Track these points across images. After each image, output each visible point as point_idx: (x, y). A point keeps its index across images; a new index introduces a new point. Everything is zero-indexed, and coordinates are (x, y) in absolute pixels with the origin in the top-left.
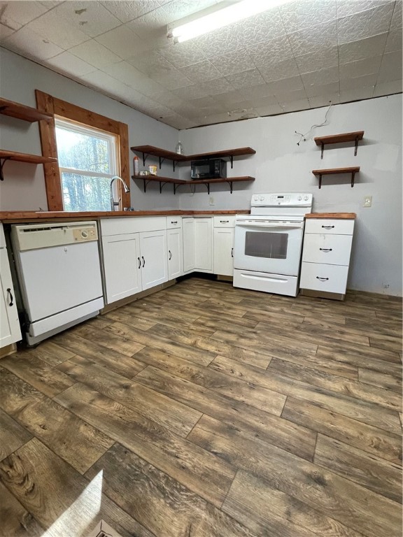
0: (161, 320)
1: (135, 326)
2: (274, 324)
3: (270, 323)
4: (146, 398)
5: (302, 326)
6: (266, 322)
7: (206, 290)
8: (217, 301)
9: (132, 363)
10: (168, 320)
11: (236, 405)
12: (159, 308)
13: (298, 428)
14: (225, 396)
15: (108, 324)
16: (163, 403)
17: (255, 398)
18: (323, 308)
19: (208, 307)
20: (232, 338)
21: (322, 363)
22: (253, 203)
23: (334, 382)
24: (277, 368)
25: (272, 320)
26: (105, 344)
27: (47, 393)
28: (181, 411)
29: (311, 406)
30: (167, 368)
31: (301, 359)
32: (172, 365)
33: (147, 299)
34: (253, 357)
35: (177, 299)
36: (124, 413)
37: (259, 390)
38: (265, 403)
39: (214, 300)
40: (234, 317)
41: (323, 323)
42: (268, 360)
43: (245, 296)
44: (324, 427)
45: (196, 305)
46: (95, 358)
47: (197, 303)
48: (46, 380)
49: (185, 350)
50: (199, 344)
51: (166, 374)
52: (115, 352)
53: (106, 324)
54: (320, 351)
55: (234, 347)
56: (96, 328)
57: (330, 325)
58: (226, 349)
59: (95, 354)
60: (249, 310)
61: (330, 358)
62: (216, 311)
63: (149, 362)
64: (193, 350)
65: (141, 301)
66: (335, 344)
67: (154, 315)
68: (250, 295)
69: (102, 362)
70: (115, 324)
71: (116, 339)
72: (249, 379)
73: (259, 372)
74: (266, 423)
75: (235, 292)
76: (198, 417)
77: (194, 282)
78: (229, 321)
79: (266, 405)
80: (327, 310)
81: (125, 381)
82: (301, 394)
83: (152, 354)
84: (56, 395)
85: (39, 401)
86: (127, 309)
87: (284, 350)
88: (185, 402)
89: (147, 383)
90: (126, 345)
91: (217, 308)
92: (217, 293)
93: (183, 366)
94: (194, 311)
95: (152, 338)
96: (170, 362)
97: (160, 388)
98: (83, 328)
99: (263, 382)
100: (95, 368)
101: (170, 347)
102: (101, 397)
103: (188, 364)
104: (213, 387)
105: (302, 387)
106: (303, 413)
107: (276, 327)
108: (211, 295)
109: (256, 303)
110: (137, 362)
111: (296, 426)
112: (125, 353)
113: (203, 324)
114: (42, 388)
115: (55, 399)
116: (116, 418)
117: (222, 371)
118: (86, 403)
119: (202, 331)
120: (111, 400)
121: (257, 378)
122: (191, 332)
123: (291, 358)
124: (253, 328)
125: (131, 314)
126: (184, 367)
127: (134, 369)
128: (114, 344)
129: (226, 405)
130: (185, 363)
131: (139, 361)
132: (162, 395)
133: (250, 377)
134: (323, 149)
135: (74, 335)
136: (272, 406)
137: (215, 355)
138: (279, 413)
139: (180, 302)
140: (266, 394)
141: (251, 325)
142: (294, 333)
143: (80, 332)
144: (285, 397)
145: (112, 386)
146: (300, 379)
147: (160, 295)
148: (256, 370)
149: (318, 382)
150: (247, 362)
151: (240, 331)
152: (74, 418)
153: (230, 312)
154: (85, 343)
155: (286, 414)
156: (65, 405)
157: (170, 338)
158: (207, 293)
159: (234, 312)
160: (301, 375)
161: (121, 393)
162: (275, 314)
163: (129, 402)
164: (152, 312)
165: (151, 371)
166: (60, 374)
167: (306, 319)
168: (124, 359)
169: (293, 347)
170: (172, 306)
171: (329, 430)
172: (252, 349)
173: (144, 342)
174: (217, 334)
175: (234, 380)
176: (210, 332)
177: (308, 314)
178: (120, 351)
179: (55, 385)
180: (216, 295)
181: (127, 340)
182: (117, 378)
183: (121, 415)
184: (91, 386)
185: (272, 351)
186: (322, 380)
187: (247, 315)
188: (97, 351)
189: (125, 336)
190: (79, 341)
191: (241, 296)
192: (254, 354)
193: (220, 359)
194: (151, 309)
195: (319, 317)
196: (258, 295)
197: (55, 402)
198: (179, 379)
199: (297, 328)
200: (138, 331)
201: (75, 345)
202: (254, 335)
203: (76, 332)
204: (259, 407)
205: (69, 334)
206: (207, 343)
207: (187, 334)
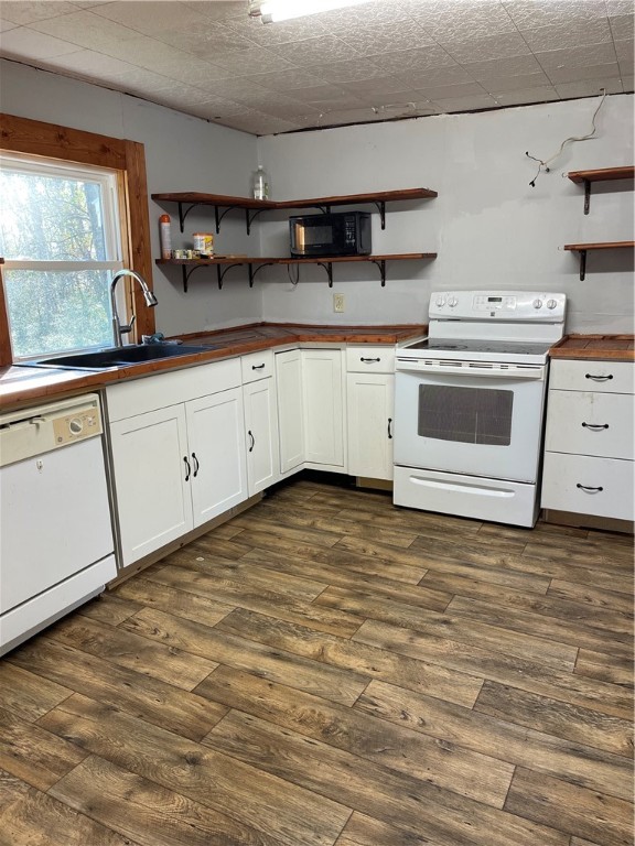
0: (243, 597)
1: (187, 616)
2: (487, 598)
3: (475, 596)
4: (235, 782)
5: (547, 603)
6: (469, 594)
7: (332, 516)
8: (361, 545)
9: (198, 705)
10: (258, 597)
11: (418, 788)
12: (233, 568)
13: (535, 828)
14: (393, 772)
15: (129, 614)
16: (273, 792)
17: (453, 772)
18: (591, 554)
19: (341, 560)
20: (399, 636)
21: (585, 689)
23: (608, 730)
24: (495, 705)
25: (483, 590)
26: (130, 664)
27: (34, 781)
28: (311, 806)
29: (561, 785)
30: (271, 713)
31: (543, 681)
32: (280, 705)
33: (203, 544)
34: (444, 680)
35: (270, 541)
36: (198, 817)
37: (461, 756)
38: (472, 782)
39: (353, 542)
40: (398, 584)
41: (590, 593)
42: (476, 687)
43: (420, 529)
44: (584, 825)
45: (314, 557)
46: (116, 697)
47: (316, 551)
48: (23, 751)
49: (300, 670)
50: (331, 654)
51: (270, 728)
52: (157, 680)
53: (122, 615)
54: (583, 662)
55: (403, 659)
56: (102, 624)
57: (606, 599)
58: (388, 664)
59: (115, 689)
60: (431, 564)
61: (603, 679)
62: (360, 570)
63: (231, 701)
64: (319, 669)
65: (191, 551)
66: (614, 644)
67: (224, 585)
68: (435, 528)
69: (134, 706)
70: (146, 613)
71: (152, 649)
72: (439, 731)
73: (457, 716)
74: (476, 823)
75: (399, 519)
76: (345, 819)
77: (307, 495)
78: (390, 596)
79: (474, 787)
80: (600, 559)
81: (189, 748)
82: (544, 760)
83: (236, 683)
84: (52, 784)
85: (21, 797)
86: (164, 571)
87: (508, 661)
88: (316, 787)
89: (232, 749)
90: (176, 664)
91: (362, 562)
92: (358, 522)
93: (302, 708)
94: (312, 572)
95: (229, 643)
96: (276, 700)
97: (262, 759)
98: (76, 626)
99: (468, 736)
100: (119, 720)
101: (268, 665)
102: (146, 784)
103: (312, 701)
104: (368, 752)
105: (544, 746)
106: (544, 799)
107: (491, 606)
108: (342, 528)
109: (445, 548)
110: (205, 702)
111: (531, 825)
112: (177, 682)
113: (333, 606)
114: (22, 771)
115: (53, 792)
116: (185, 827)
117: (384, 716)
118: (118, 798)
119: (335, 623)
120: (167, 790)
121: (455, 729)
122: (311, 625)
123: (522, 680)
124: (442, 611)
125: (174, 585)
126: (304, 709)
127: (202, 718)
128: (149, 661)
129: (398, 791)
130: (305, 701)
131: (211, 700)
132: (267, 775)
133: (443, 727)
135: (57, 643)
136: (486, 788)
137: (365, 679)
138: (499, 802)
139: (279, 550)
140: (474, 762)
141: (439, 600)
142: (529, 619)
143: (70, 636)
144: (512, 768)
145: (164, 761)
146: (540, 726)
147: (231, 531)
148: (454, 711)
149: (577, 732)
150: (433, 692)
151: (417, 620)
152: (100, 829)
153: (392, 572)
154: (87, 664)
155: (515, 803)
156: (76, 805)
157: (266, 643)
158: (336, 522)
159: (398, 571)
160: (544, 719)
161: (184, 774)
162: (491, 575)
163: (203, 792)
164: (219, 578)
165: (239, 722)
166: (48, 738)
167: (555, 584)
168: (178, 696)
169: (528, 655)
170: (261, 562)
171: (592, 828)
172: (442, 663)
173: (213, 655)
174: (366, 628)
175: (410, 735)
176: (350, 626)
177: (559, 570)
178: (167, 679)
179: (43, 762)
180: (357, 529)
181: (176, 652)
182: (172, 742)
183: (192, 821)
184: (119, 763)
185: (484, 664)
186: (583, 728)
187: (429, 577)
188: (116, 681)
189: (170, 641)
190: (73, 659)
191: (412, 528)
192: (446, 674)
193: (376, 688)
194: (217, 572)
195: (582, 580)
196: (450, 524)
197: (55, 800)
198: (298, 739)
199: (535, 608)
200: (197, 629)
201: (66, 668)
202: (443, 629)
203: (60, 636)
204: (461, 790)
205: (47, 643)
206: (348, 652)
207: (304, 633)
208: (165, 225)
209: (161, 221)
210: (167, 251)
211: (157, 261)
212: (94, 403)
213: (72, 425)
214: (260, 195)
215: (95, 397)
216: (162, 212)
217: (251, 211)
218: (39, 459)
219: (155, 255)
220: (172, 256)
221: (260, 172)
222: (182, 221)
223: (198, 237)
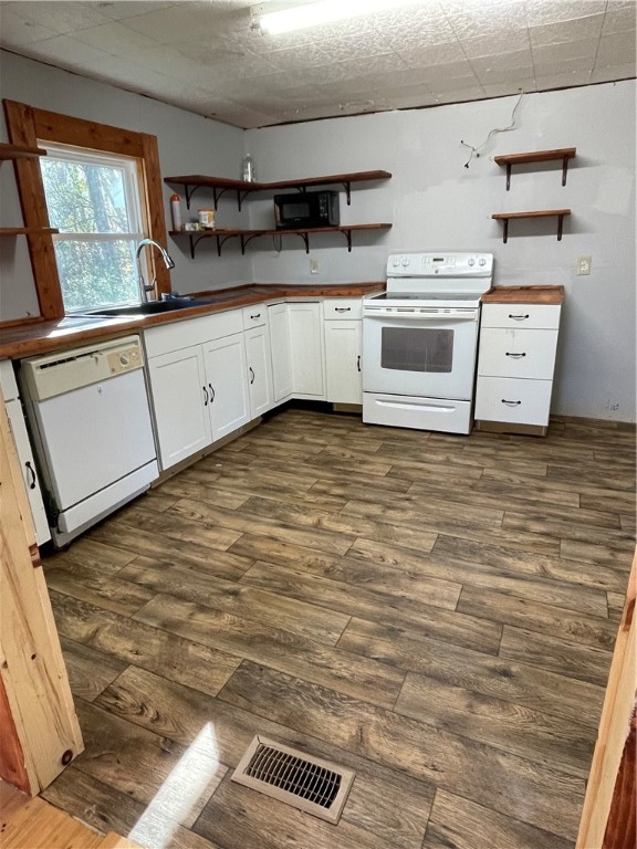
0: (255, 489)
1: (216, 503)
2: (437, 483)
3: (430, 482)
4: (265, 603)
5: (481, 484)
6: (424, 481)
7: (317, 432)
8: (341, 451)
9: (232, 560)
10: (267, 489)
11: (394, 602)
12: (245, 470)
13: (479, 621)
14: (376, 592)
15: (171, 503)
16: (294, 609)
17: (420, 590)
18: (512, 451)
19: (327, 462)
20: (375, 510)
21: (509, 536)
22: (391, 270)
23: (526, 561)
24: (446, 549)
25: (434, 477)
26: (178, 536)
27: (119, 612)
28: (322, 615)
29: (494, 594)
30: (285, 562)
31: (480, 533)
32: (292, 557)
33: (219, 455)
34: (410, 536)
35: (270, 451)
36: (242, 626)
37: (423, 580)
38: (433, 596)
39: (334, 450)
40: (372, 477)
41: (512, 477)
42: (432, 539)
43: (384, 439)
44: (512, 618)
45: (306, 461)
46: (171, 557)
47: (307, 456)
48: (109, 594)
49: (303, 534)
50: (326, 523)
51: (287, 571)
52: (199, 546)
53: (165, 505)
54: (509, 521)
55: (379, 524)
56: (150, 511)
57: (523, 480)
58: (368, 528)
59: (169, 552)
60: (394, 462)
61: (523, 530)
62: (341, 468)
63: (257, 556)
64: (318, 533)
65: (211, 459)
66: (529, 508)
67: (240, 482)
68: (396, 438)
69: (185, 562)
70: (183, 503)
71: (192, 526)
72: (408, 567)
73: (419, 557)
74: (437, 620)
75: (368, 432)
76: (346, 621)
77: (295, 419)
78: (366, 484)
79: (434, 599)
80: (519, 454)
81: (229, 586)
82: (482, 581)
83: (257, 545)
84: (134, 612)
85: (112, 622)
86: (192, 474)
87: (454, 522)
88: (325, 604)
89: (261, 585)
90: (211, 535)
91: (342, 463)
92: (336, 435)
93: (308, 558)
94: (306, 470)
95: (248, 519)
96: (288, 554)
97: (283, 590)
98: (131, 513)
99: (428, 569)
100: (176, 571)
101: (280, 532)
102: (202, 609)
103: (316, 553)
104: (359, 582)
105: (481, 572)
106: (484, 603)
107: (439, 487)
108: (327, 441)
109: (405, 451)
110: (237, 557)
111: (474, 619)
112: (214, 546)
113: (325, 492)
114: (110, 606)
115: (134, 617)
116: (235, 633)
117: (368, 560)
118: (184, 618)
119: (326, 503)
120: (218, 612)
121: (419, 565)
122: (308, 506)
123: (465, 533)
124: (405, 492)
125: (202, 483)
126: (310, 558)
127: (237, 567)
128: (192, 534)
129: (381, 603)
130: (311, 553)
131: (241, 556)
132: (289, 599)
133: (410, 564)
134: (509, 173)
135: (119, 524)
136: (442, 599)
137: (352, 538)
138: (453, 607)
139: (279, 457)
140: (435, 584)
141: (401, 487)
142: (469, 495)
143: (129, 520)
144: (461, 586)
145: (213, 594)
146: (479, 560)
147: (241, 445)
148: (417, 554)
149: (504, 563)
150: (401, 543)
151: (387, 499)
152: (173, 638)
153: (365, 468)
154: (145, 537)
155: (462, 607)
156: (155, 625)
157: (277, 518)
158: (319, 436)
159: (370, 467)
160: (482, 556)
161: (229, 601)
162: (436, 466)
163: (243, 611)
164: (235, 477)
165: (265, 569)
166: (125, 585)
167: (486, 471)
168: (216, 554)
169: (468, 517)
170: (266, 466)
171: (517, 619)
172: (407, 525)
173: (239, 528)
174: (349, 505)
175: (387, 570)
176: (338, 504)
177: (489, 462)
178: (206, 544)
179: (124, 600)
180: (337, 441)
181: (210, 527)
182: (218, 582)
183: (240, 629)
184: (181, 597)
185: (437, 525)
186: (510, 561)
187: (393, 471)
188: (169, 547)
189: (205, 520)
190: (134, 534)
191: (378, 439)
192: (411, 532)
193: (361, 544)
194: (232, 473)
195: (506, 468)
196: (405, 434)
197: (137, 622)
198: (308, 576)
199: (472, 487)
200: (224, 511)
201: (129, 541)
202: (407, 504)
203: (120, 520)
204: (426, 601)
205: (111, 524)
206: (338, 522)
207: (304, 511)
208: (176, 203)
209: (172, 199)
210: (178, 224)
211: (170, 233)
212: (136, 342)
213: (122, 359)
214: (249, 178)
215: (137, 337)
216: (173, 193)
217: (242, 192)
218: (99, 385)
219: (169, 228)
220: (183, 227)
221: (249, 159)
222: (188, 200)
223: (202, 213)
